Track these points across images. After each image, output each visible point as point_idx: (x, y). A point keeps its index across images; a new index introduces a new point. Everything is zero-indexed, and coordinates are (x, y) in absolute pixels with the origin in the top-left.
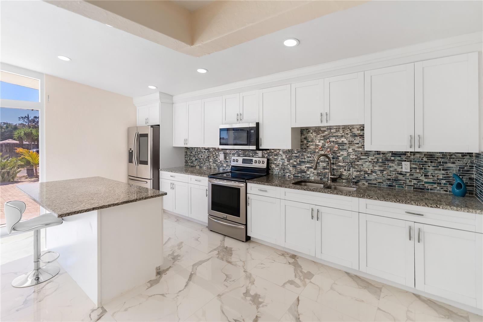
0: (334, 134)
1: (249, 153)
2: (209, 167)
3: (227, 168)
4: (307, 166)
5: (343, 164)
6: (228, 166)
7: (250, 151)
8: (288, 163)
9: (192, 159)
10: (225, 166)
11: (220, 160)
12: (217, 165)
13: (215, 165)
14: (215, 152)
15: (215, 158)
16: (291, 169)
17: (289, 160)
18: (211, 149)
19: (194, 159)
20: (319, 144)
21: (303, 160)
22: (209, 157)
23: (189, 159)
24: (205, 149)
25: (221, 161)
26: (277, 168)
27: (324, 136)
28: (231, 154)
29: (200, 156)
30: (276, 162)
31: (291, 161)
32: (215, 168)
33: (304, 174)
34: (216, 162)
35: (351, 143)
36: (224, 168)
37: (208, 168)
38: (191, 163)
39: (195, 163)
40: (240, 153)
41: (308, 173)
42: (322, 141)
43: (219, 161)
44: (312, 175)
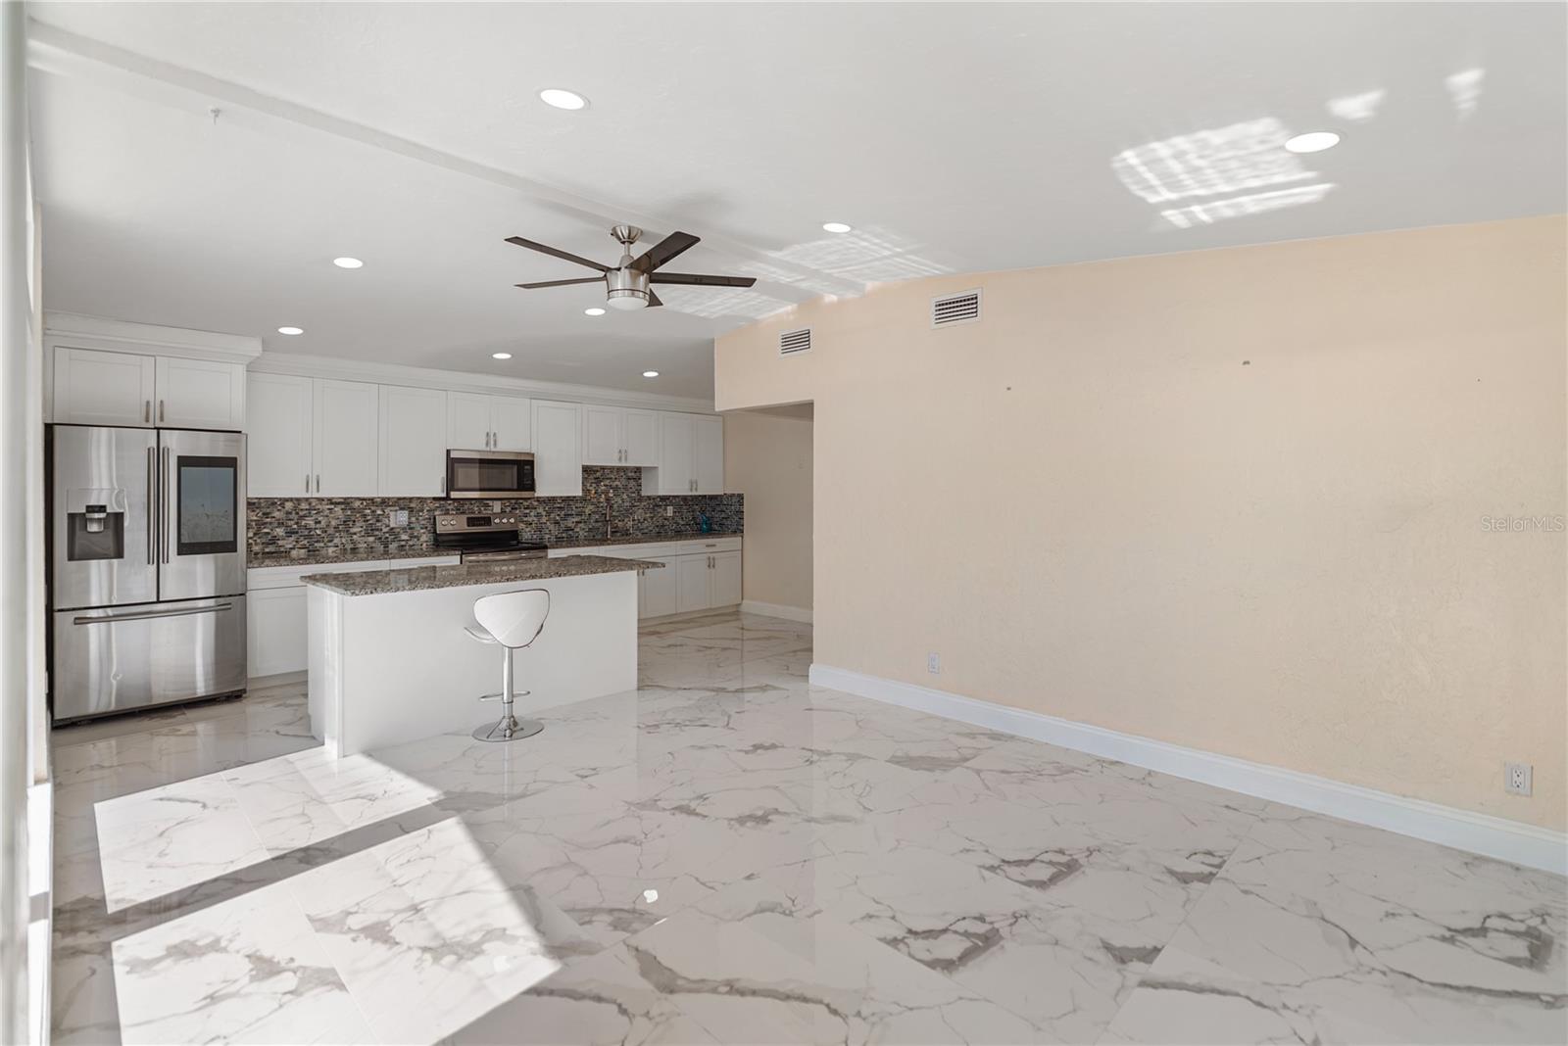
0: (608, 476)
1: (471, 507)
2: (349, 546)
3: (411, 543)
4: (574, 520)
5: (617, 514)
6: (415, 537)
7: (473, 502)
8: (547, 518)
9: (268, 533)
10: (404, 537)
11: (392, 526)
12: (380, 538)
13: (371, 539)
14: (373, 508)
15: (371, 522)
16: (552, 527)
17: (548, 514)
18: (357, 504)
19: (280, 532)
20: (591, 488)
21: (570, 513)
22: (351, 523)
23: (255, 534)
24: (332, 503)
25: (392, 529)
26: (527, 530)
27: (596, 479)
28: (422, 511)
29: (310, 522)
30: (525, 519)
31: (552, 516)
32: (372, 548)
33: (571, 532)
34: (377, 533)
35: (625, 487)
36: (403, 543)
37: (346, 549)
38: (263, 543)
39: (288, 543)
40: (449, 507)
41: (576, 530)
42: (594, 485)
43: (385, 530)
44: (581, 533)
